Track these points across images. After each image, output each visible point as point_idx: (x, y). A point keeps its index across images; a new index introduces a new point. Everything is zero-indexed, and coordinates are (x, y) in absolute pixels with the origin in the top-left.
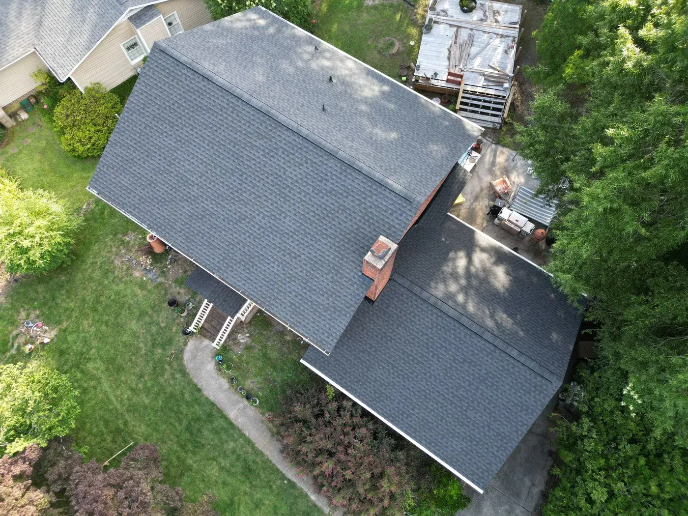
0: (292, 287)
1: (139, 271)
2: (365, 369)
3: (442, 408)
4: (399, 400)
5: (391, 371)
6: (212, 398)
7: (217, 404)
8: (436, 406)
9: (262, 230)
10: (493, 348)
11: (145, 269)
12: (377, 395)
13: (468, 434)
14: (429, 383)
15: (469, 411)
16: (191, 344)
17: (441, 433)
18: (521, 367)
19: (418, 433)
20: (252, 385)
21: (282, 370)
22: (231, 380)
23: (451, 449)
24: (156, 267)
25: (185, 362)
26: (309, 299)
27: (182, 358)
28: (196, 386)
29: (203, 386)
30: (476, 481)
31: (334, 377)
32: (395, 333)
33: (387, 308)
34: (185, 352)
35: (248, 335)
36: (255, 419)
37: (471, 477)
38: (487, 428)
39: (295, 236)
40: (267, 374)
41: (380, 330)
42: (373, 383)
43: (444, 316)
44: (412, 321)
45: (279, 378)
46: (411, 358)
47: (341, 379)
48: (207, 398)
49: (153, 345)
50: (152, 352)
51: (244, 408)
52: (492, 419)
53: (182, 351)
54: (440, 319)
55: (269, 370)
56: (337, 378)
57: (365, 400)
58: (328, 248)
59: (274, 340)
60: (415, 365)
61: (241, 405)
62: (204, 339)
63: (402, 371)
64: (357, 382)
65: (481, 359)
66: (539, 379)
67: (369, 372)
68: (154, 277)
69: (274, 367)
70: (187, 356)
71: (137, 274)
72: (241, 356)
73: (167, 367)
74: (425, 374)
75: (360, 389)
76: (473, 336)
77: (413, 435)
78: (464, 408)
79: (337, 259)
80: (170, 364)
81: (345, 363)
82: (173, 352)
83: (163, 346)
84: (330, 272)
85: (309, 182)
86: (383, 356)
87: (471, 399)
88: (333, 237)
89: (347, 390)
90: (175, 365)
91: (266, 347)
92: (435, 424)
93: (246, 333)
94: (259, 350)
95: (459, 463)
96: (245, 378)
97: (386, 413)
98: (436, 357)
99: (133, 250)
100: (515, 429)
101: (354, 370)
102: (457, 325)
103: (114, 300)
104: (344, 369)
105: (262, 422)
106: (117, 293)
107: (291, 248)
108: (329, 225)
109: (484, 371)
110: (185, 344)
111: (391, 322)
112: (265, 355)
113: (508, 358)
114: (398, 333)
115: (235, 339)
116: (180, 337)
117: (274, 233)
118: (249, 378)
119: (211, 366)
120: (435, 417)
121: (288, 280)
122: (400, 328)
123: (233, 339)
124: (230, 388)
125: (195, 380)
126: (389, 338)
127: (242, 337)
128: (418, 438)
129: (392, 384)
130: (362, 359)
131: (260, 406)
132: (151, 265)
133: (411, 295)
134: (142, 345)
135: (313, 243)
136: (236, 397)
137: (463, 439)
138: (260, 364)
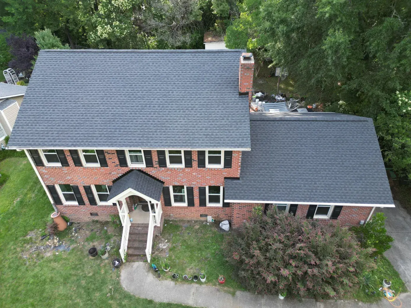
0: (201, 126)
1: (48, 252)
2: (270, 179)
3: (329, 171)
4: (304, 184)
5: (286, 169)
6: (166, 301)
7: (173, 302)
8: (326, 173)
9: (161, 106)
10: (327, 123)
11: (55, 247)
12: (289, 190)
13: (356, 176)
14: (311, 162)
15: (345, 163)
16: (124, 273)
17: (342, 186)
18: (348, 123)
19: (330, 197)
20: (192, 271)
21: (207, 248)
22: (174, 277)
23: (355, 192)
24: (64, 241)
25: (126, 289)
26: (216, 126)
27: (121, 288)
28: (146, 300)
29: (152, 297)
30: (385, 201)
31: (254, 197)
32: (271, 147)
33: (256, 137)
34: (121, 281)
35: (167, 241)
36: (211, 292)
37: (381, 201)
38: (362, 166)
39: (185, 99)
40: (197, 257)
41: (262, 151)
42: (280, 184)
43: (291, 122)
44: (275, 135)
45: (208, 254)
46: (291, 155)
47: (259, 196)
48: (160, 304)
49: (89, 294)
50: (91, 300)
51: (197, 290)
52: (359, 158)
53: (118, 283)
54: (289, 125)
55: (197, 254)
56: (256, 197)
57: (283, 198)
58: (210, 94)
59: (189, 233)
60: (296, 157)
61: (193, 290)
62: (133, 263)
63: (292, 165)
64: (270, 191)
65: (326, 132)
66: (360, 123)
67: (274, 179)
68: (66, 248)
69: (200, 249)
70: (125, 284)
71: (48, 254)
72: (170, 257)
73: (111, 302)
74: (305, 158)
75: (276, 194)
76: (313, 123)
77: (328, 199)
78: (341, 163)
79: (219, 96)
80: (112, 298)
81: (255, 184)
82: (110, 287)
83: (99, 289)
84: (219, 105)
85: (177, 69)
86: (274, 164)
87: (340, 156)
88: (208, 87)
89: (268, 200)
90: (117, 295)
91: (185, 240)
92: (334, 183)
93: (164, 241)
94: (181, 246)
95: (368, 198)
96: (183, 270)
97: (302, 197)
98: (303, 146)
99: (38, 241)
100: (374, 156)
101: (263, 184)
102: (300, 123)
103: (33, 283)
104: (256, 188)
105: (218, 290)
106: (35, 276)
107: (186, 106)
108: (203, 83)
109: (333, 137)
110: (119, 276)
111: (265, 143)
112: (188, 247)
113: (338, 123)
114: (273, 146)
115: (158, 249)
116: (111, 273)
117: (171, 103)
118: (186, 267)
119: (151, 278)
120: (331, 179)
121: (195, 123)
122: (272, 143)
123: (156, 250)
124: (176, 284)
125: (143, 297)
126: (270, 152)
127: (163, 245)
128: (333, 200)
129: (292, 177)
130: (263, 174)
131: (209, 281)
132: (59, 242)
133: (265, 123)
134: (78, 300)
135: (199, 96)
136: (186, 286)
137: (356, 181)
138: (188, 254)
